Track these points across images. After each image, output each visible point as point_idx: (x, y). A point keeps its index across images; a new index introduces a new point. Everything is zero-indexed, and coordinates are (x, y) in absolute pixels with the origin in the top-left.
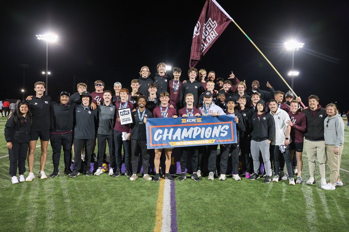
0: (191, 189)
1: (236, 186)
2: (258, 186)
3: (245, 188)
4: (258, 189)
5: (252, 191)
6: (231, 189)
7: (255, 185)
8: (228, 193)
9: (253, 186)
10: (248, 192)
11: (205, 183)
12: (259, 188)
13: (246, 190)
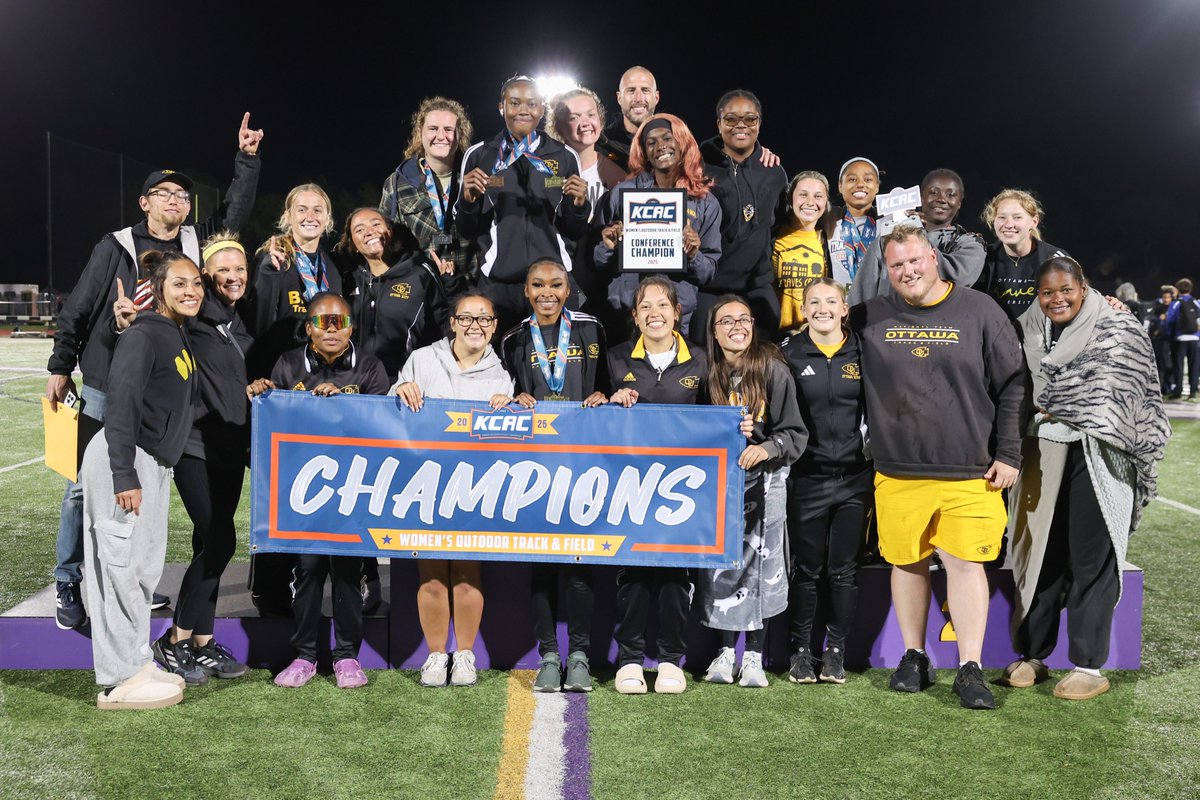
0: (679, 763)
1: (939, 743)
2: (1068, 742)
3: (994, 754)
4: (1072, 759)
5: (1035, 769)
6: (913, 760)
7: (1054, 733)
8: (894, 785)
9: (1040, 743)
10: (1012, 781)
11: (761, 725)
12: (1077, 754)
13: (1003, 764)
